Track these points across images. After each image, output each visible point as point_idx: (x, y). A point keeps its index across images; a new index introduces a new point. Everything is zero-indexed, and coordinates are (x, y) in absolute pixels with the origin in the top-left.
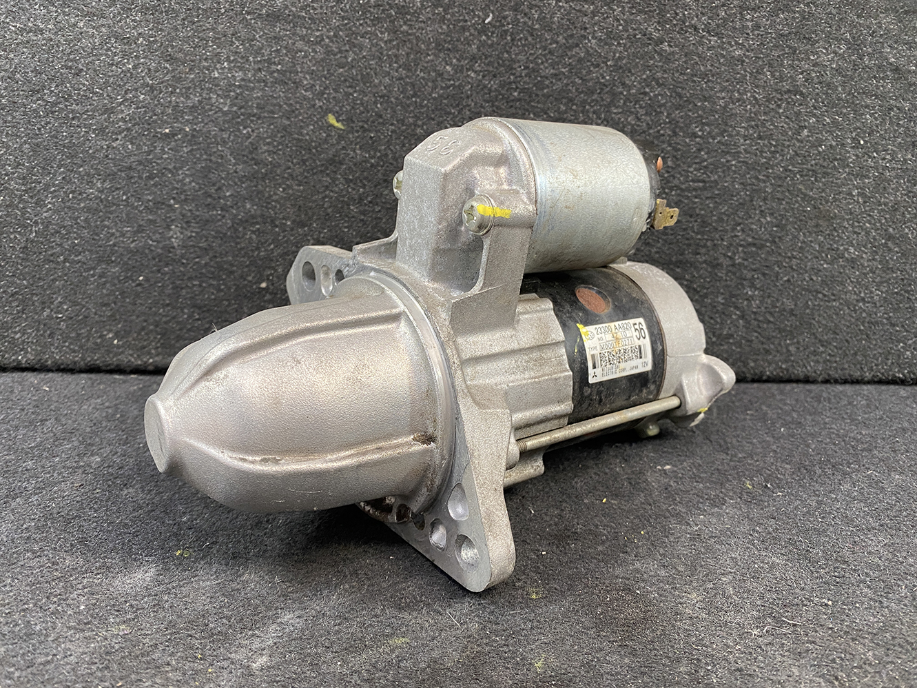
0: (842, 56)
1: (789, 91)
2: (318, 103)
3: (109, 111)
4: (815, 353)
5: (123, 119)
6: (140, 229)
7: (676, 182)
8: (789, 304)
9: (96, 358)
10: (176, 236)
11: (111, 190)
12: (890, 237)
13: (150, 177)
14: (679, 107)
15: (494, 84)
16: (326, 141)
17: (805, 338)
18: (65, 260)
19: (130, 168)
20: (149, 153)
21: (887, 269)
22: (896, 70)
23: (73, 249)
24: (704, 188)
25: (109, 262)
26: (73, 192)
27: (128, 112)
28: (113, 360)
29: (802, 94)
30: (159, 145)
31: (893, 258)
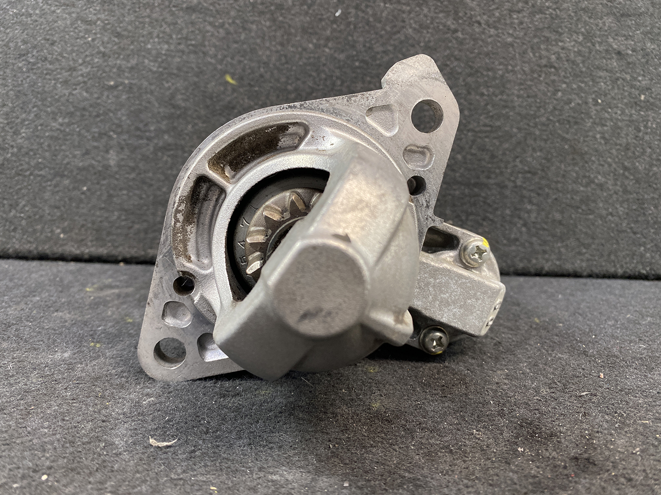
0: (580, 44)
1: (546, 66)
2: (219, 67)
3: (72, 69)
4: (580, 253)
5: (82, 75)
6: (87, 153)
7: (471, 126)
8: (558, 216)
9: (46, 248)
10: (113, 158)
11: (69, 124)
12: (626, 169)
13: (98, 116)
14: (470, 75)
15: (342, 57)
16: (224, 93)
17: (572, 242)
18: (31, 174)
19: (84, 109)
20: (98, 98)
21: (626, 191)
22: (619, 53)
23: (38, 166)
24: (491, 132)
25: (62, 176)
26: (41, 125)
27: (85, 70)
28: (58, 250)
29: (555, 68)
30: (106, 93)
31: (630, 184)
